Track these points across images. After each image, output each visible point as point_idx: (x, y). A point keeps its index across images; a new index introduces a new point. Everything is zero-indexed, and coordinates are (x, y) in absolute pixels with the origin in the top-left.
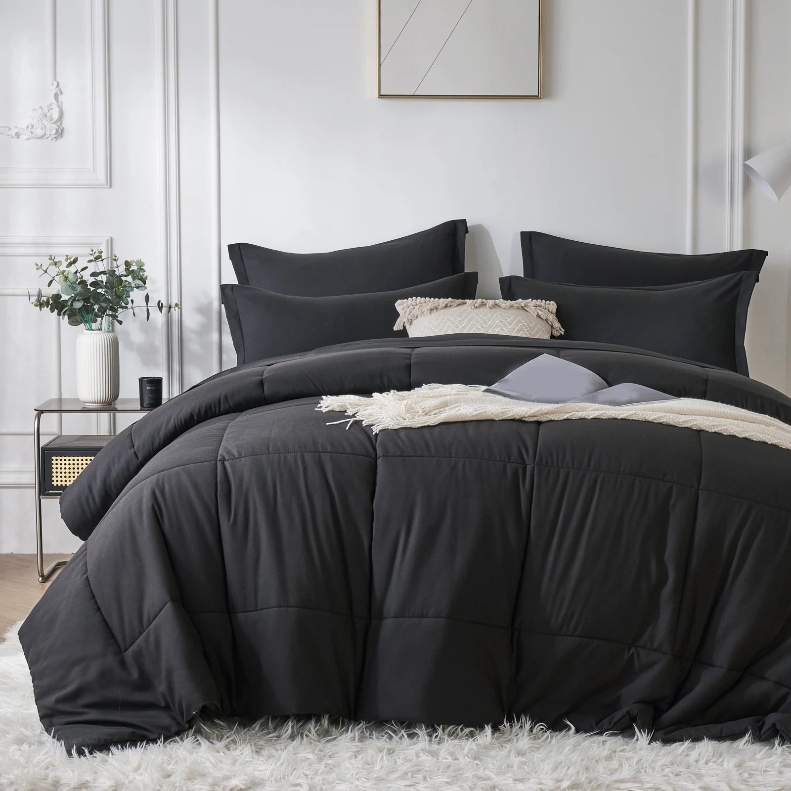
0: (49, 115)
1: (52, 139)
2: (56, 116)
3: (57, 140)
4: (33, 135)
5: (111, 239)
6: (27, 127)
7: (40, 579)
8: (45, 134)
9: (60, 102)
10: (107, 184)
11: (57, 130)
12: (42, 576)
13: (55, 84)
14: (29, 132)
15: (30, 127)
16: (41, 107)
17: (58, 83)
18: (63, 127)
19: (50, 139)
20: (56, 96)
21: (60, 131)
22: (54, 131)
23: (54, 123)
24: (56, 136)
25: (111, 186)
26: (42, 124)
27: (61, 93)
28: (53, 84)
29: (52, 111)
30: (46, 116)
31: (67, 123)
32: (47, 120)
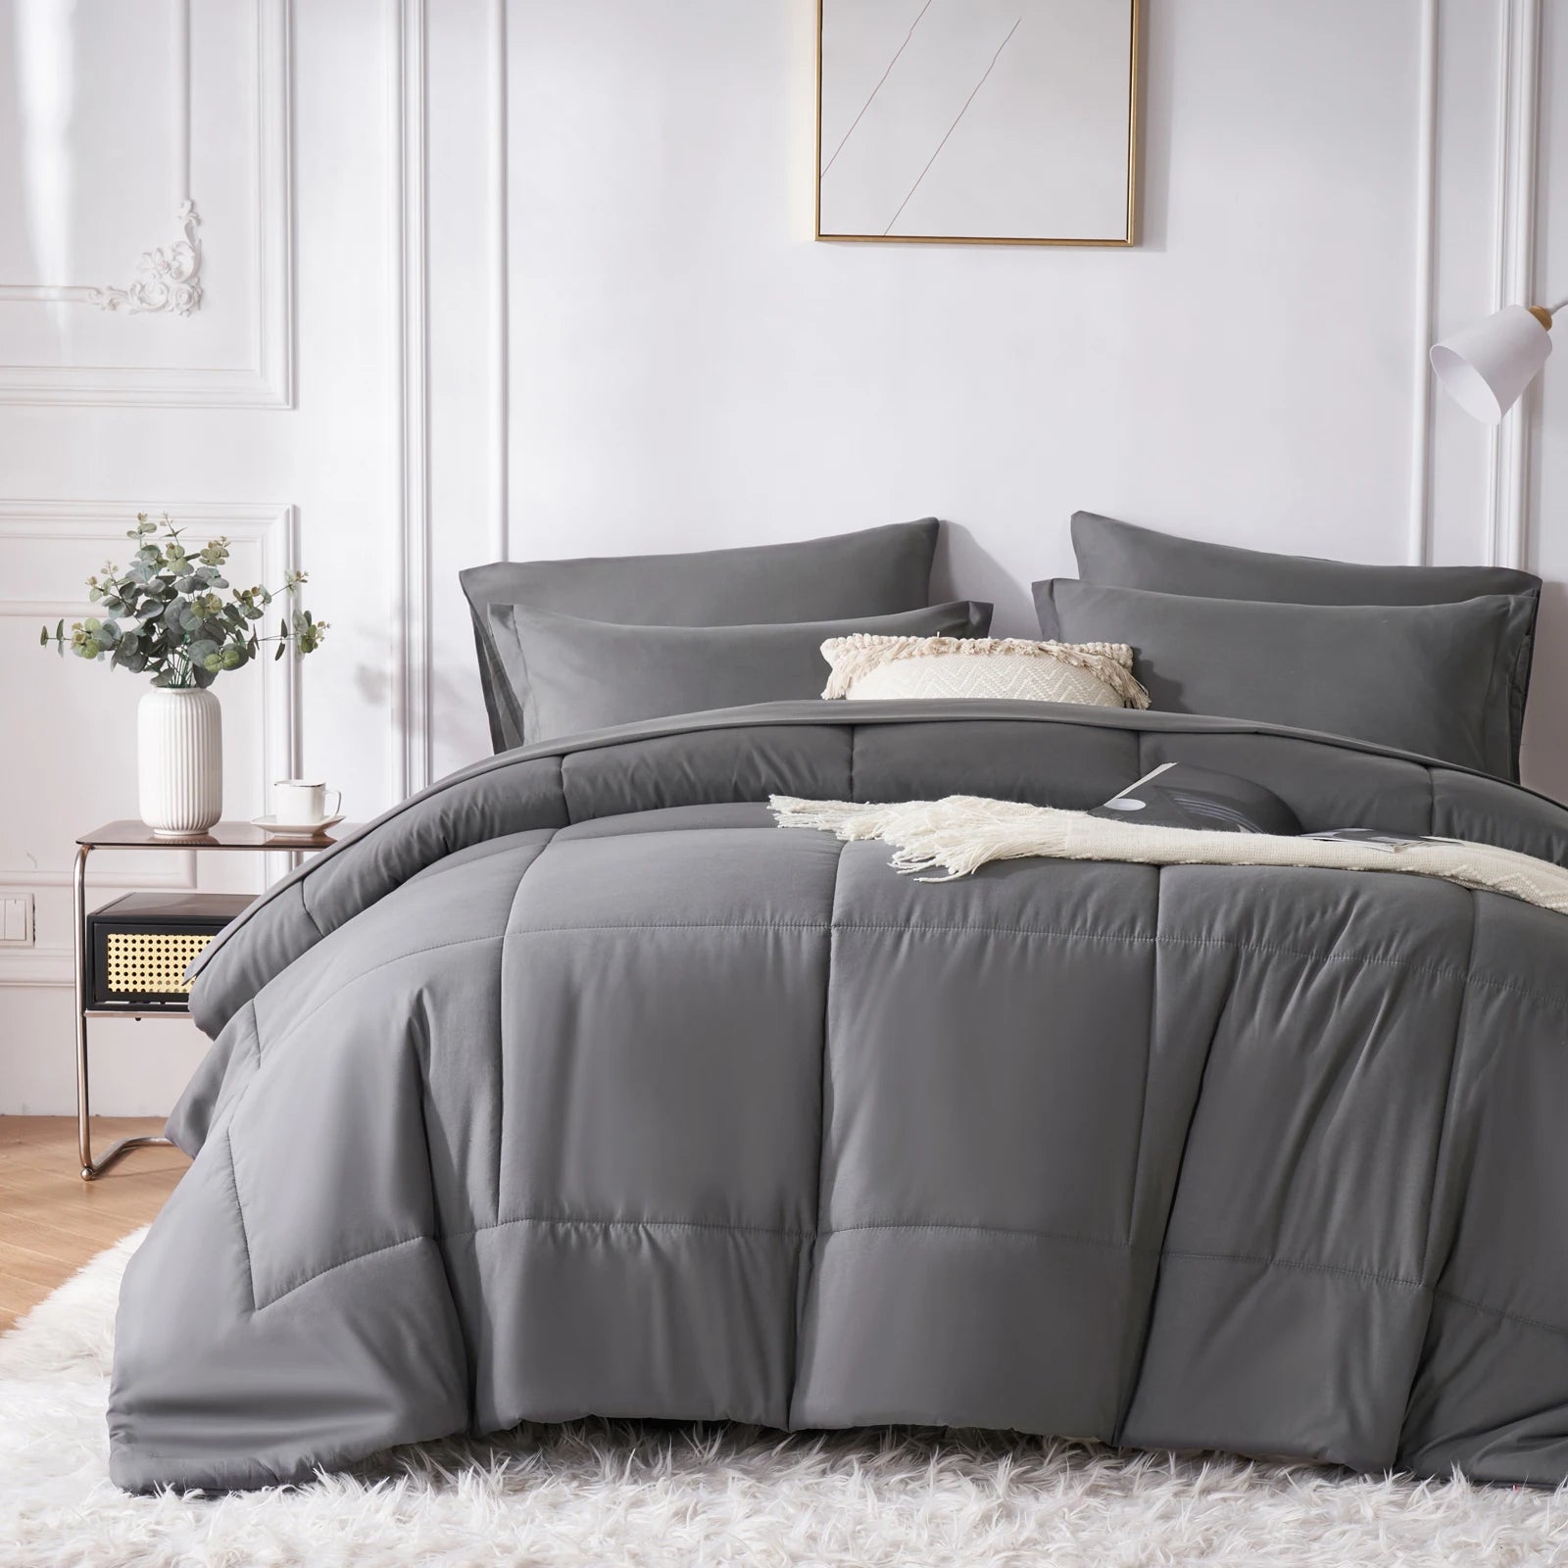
0: (175, 265)
1: (181, 314)
2: (188, 266)
3: (189, 314)
4: (144, 304)
5: (295, 509)
6: (133, 289)
7: (85, 1173)
8: (167, 302)
9: (197, 242)
10: (288, 403)
11: (190, 296)
12: (89, 1167)
13: (188, 205)
14: (136, 298)
15: (138, 288)
16: (159, 250)
17: (193, 205)
18: (202, 291)
19: (177, 312)
20: (189, 230)
21: (196, 295)
22: (185, 296)
23: (184, 282)
24: (188, 306)
25: (295, 406)
26: (162, 283)
27: (199, 222)
28: (183, 205)
29: (180, 258)
30: (169, 266)
31: (209, 284)
32: (171, 276)
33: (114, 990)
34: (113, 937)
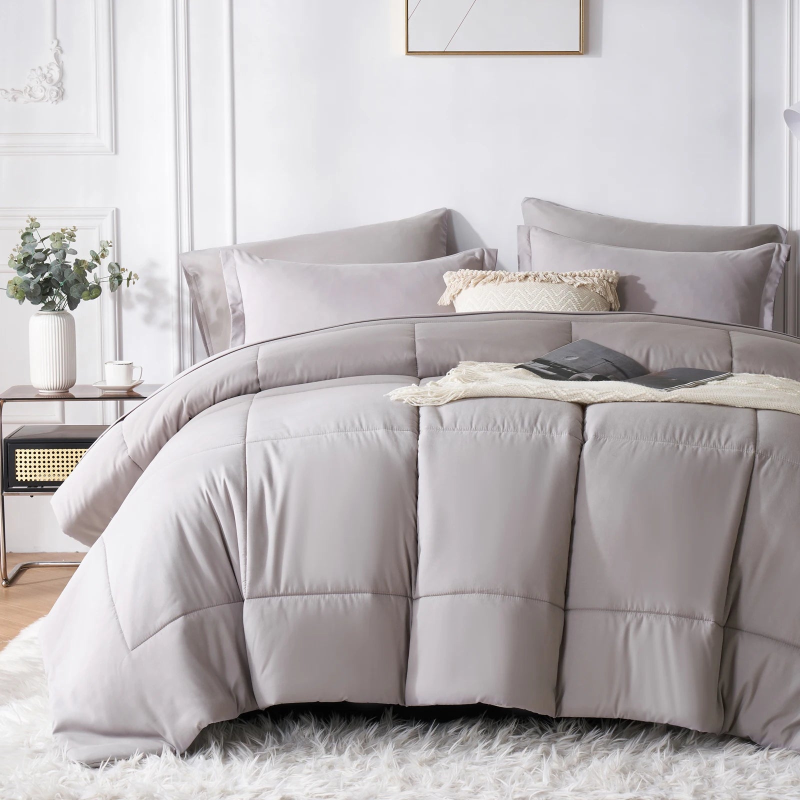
0: (48, 76)
1: (52, 103)
2: (56, 75)
3: (57, 103)
4: (32, 98)
5: (117, 210)
6: (25, 90)
7: (4, 583)
8: (45, 96)
9: (61, 63)
10: (112, 151)
11: (58, 93)
12: (6, 580)
13: (55, 42)
14: (27, 94)
15: (28, 89)
16: (40, 68)
17: (58, 42)
18: (64, 90)
19: (50, 102)
20: (56, 56)
21: (60, 92)
22: (55, 93)
23: (54, 85)
24: (56, 99)
25: (116, 153)
26: (42, 86)
27: (62, 52)
28: (53, 42)
29: (51, 72)
30: (45, 77)
31: (68, 85)
32: (47, 82)
33: (19, 480)
34: (18, 451)
